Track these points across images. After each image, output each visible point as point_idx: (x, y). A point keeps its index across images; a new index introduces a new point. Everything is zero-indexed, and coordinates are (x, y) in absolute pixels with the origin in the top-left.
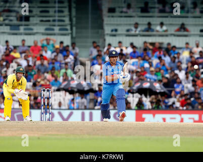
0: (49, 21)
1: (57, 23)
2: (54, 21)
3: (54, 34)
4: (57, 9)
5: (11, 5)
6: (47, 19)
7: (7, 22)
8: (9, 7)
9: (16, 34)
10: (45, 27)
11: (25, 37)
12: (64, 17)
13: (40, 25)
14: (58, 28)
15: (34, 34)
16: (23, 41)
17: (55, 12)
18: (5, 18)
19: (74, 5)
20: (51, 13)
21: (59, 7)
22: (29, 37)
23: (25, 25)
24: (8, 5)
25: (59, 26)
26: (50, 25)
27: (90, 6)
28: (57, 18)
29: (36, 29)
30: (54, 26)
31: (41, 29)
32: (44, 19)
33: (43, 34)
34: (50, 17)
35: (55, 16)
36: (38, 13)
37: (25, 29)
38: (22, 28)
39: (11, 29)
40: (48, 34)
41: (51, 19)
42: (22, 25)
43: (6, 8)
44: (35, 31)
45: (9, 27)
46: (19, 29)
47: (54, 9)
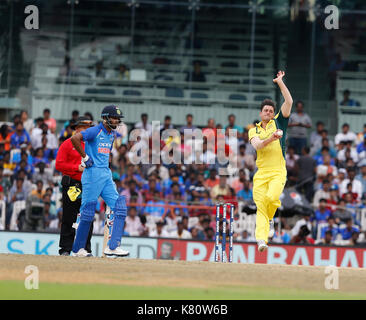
0: (237, 82)
1: (251, 87)
2: (246, 82)
3: (246, 107)
4: (252, 61)
5: (171, 50)
6: (235, 78)
7: (161, 81)
8: (166, 54)
9: (176, 104)
10: (229, 93)
11: (193, 110)
12: (265, 75)
13: (220, 89)
14: (253, 95)
15: (209, 105)
16: (189, 116)
17: (249, 66)
18: (158, 74)
19: (283, 55)
20: (242, 69)
21: (255, 58)
22: (200, 109)
23: (193, 88)
24: (164, 50)
25: (254, 91)
26: (239, 90)
27: (312, 58)
28: (251, 78)
29: (213, 96)
30: (247, 91)
31: (222, 96)
32: (228, 78)
33: (226, 105)
34: (239, 74)
35: (248, 75)
36: (219, 67)
37: (193, 96)
38: (188, 93)
39: (167, 95)
40: (234, 106)
41: (241, 78)
42: (187, 88)
43: (161, 56)
44: (211, 100)
45: (164, 91)
46: (182, 96)
47: (246, 61)
